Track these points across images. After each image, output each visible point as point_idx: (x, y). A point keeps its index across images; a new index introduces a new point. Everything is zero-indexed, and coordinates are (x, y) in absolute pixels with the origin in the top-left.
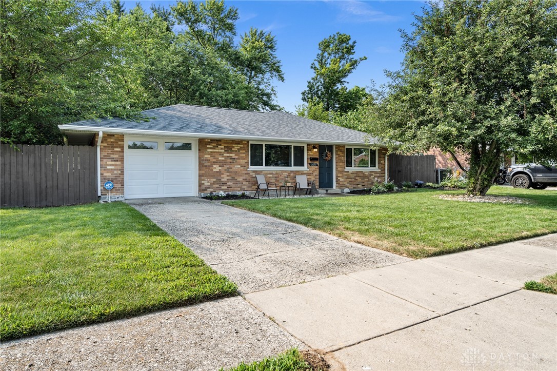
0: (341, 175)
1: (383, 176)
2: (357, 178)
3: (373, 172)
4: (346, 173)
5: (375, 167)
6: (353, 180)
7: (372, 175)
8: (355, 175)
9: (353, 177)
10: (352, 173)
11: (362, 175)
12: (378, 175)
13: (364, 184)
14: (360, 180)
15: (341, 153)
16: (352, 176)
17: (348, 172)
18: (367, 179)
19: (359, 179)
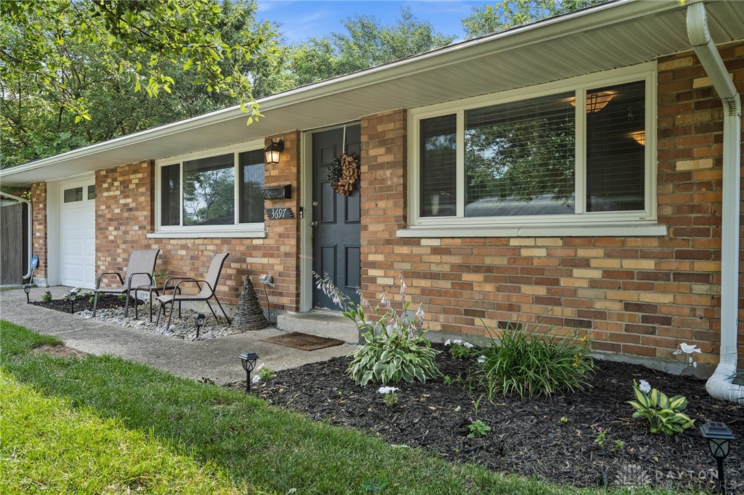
0: (379, 258)
1: (704, 278)
2: (467, 277)
3: (590, 241)
4: (405, 250)
5: (640, 206)
6: (445, 285)
7: (585, 264)
8: (456, 260)
9: (446, 269)
10: (435, 251)
11: (501, 261)
12: (648, 265)
13: (514, 317)
14: (489, 287)
15: (382, 150)
16: (442, 264)
17: (415, 241)
18: (541, 291)
19: (482, 287)
